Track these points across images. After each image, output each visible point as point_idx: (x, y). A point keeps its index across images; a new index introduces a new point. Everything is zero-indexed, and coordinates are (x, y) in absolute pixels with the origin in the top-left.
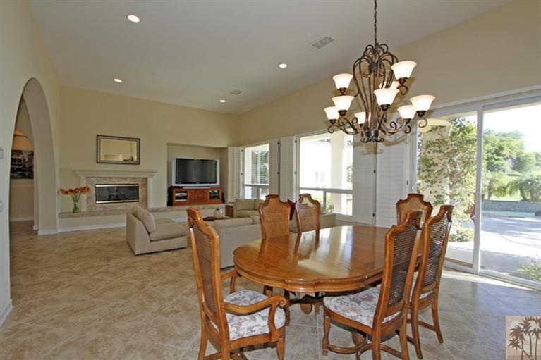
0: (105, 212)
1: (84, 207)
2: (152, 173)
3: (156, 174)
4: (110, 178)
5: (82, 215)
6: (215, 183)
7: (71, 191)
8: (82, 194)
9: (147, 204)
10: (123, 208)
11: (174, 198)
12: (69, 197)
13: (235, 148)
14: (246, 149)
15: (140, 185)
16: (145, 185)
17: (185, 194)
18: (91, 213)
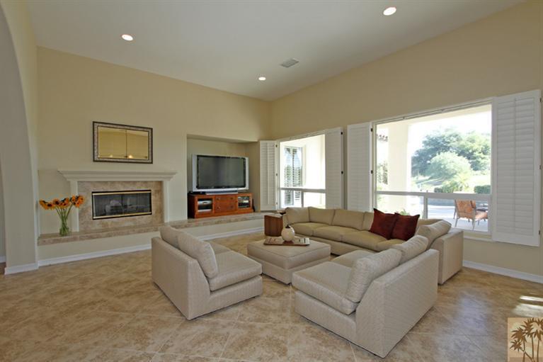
0: (107, 232)
1: (75, 226)
2: (170, 175)
3: (174, 176)
4: (113, 182)
5: (75, 239)
6: (244, 186)
7: (57, 203)
8: (73, 206)
9: (162, 217)
10: (131, 224)
11: (196, 208)
12: (54, 213)
13: (268, 142)
14: (281, 143)
15: (153, 192)
16: (160, 191)
17: (208, 202)
18: (87, 235)
